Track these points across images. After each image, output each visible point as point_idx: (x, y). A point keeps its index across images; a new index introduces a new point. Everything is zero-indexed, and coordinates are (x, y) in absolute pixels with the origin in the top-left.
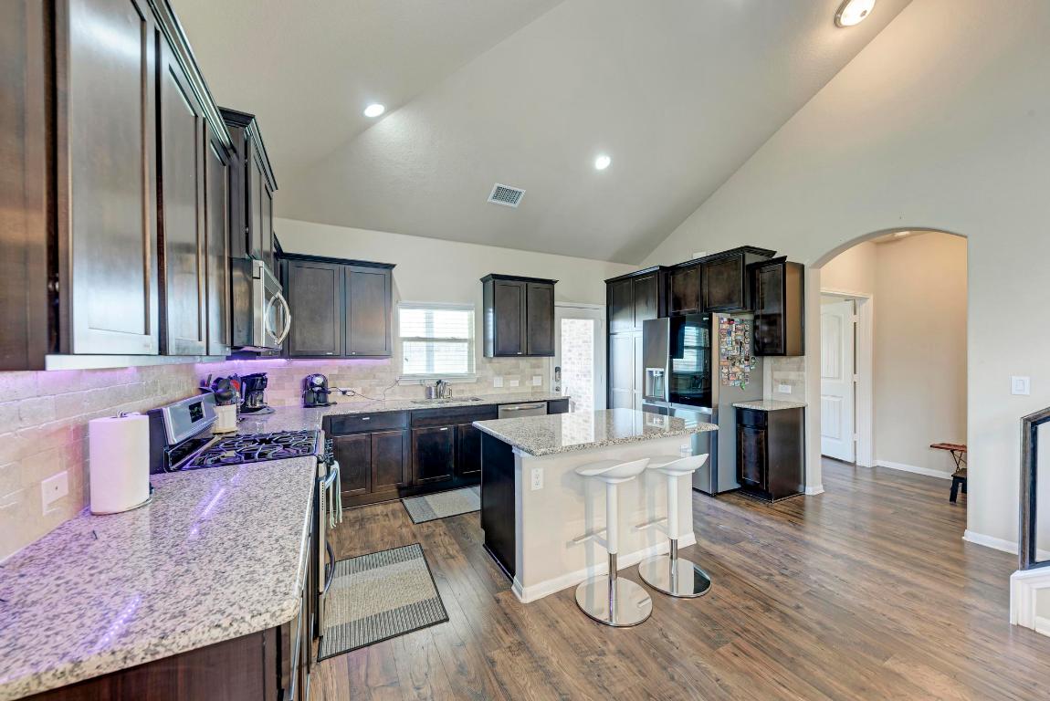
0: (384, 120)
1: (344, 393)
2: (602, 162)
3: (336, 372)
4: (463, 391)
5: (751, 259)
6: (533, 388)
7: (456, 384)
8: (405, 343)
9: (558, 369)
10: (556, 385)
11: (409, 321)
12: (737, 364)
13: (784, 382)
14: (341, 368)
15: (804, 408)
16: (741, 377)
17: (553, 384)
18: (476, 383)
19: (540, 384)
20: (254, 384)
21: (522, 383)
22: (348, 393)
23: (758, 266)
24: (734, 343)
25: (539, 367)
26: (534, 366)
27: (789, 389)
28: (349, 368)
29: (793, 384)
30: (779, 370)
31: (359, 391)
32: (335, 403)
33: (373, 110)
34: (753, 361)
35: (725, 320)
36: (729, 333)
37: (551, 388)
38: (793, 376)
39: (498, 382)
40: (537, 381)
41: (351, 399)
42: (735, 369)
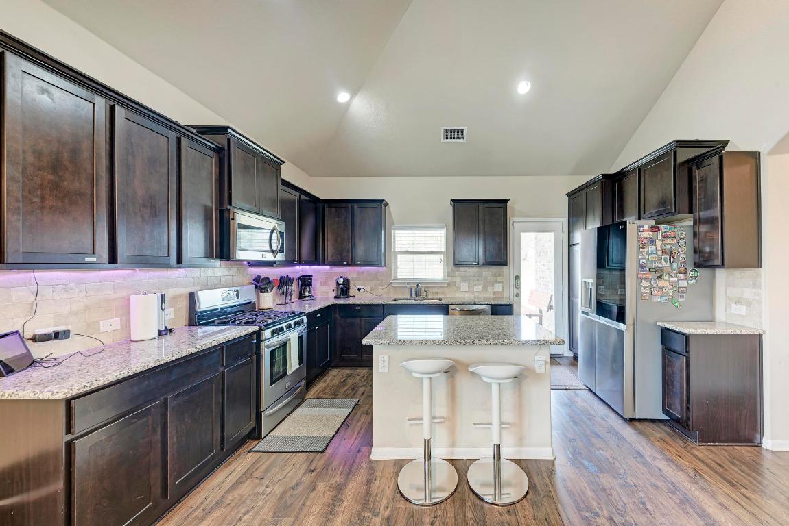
0: (354, 101)
1: (359, 290)
2: (523, 87)
3: (355, 275)
4: (437, 293)
5: (685, 155)
6: (494, 293)
7: (432, 287)
8: (399, 256)
9: (518, 278)
10: (516, 291)
11: (402, 239)
12: (666, 278)
13: (739, 301)
14: (358, 273)
15: (760, 335)
16: (671, 292)
17: (512, 290)
18: (447, 287)
19: (501, 290)
20: (306, 281)
21: (484, 288)
22: (362, 290)
23: (697, 161)
24: (660, 253)
25: (499, 275)
26: (495, 275)
27: (743, 310)
28: (363, 272)
29: (749, 303)
30: (733, 286)
31: (368, 289)
32: (354, 296)
33: (343, 97)
34: (694, 274)
35: (646, 227)
36: (653, 242)
37: (511, 294)
38: (748, 293)
39: (464, 286)
40: (498, 288)
41: (364, 294)
42: (661, 283)
